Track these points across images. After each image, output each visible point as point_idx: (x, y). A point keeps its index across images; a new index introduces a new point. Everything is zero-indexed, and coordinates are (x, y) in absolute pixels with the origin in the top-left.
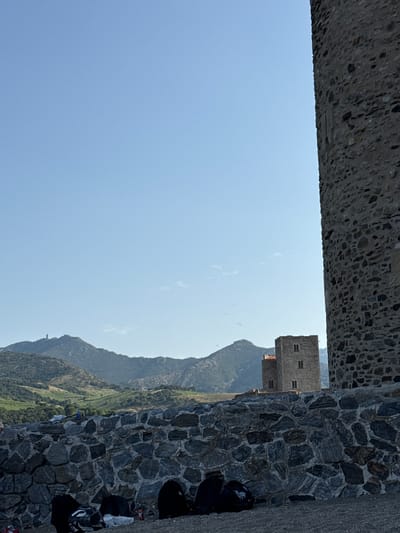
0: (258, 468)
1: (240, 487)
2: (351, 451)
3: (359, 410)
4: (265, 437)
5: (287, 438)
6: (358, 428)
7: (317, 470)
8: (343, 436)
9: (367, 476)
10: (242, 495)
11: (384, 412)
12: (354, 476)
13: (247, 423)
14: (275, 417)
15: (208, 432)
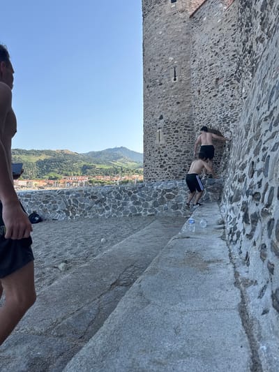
0: (45, 211)
1: (37, 215)
2: (68, 207)
3: (70, 195)
4: (47, 202)
5: (52, 203)
6: (69, 200)
7: (59, 212)
8: (66, 203)
9: (71, 214)
10: (37, 218)
11: (76, 196)
12: (68, 214)
13: (43, 198)
14: (50, 196)
15: (34, 200)
